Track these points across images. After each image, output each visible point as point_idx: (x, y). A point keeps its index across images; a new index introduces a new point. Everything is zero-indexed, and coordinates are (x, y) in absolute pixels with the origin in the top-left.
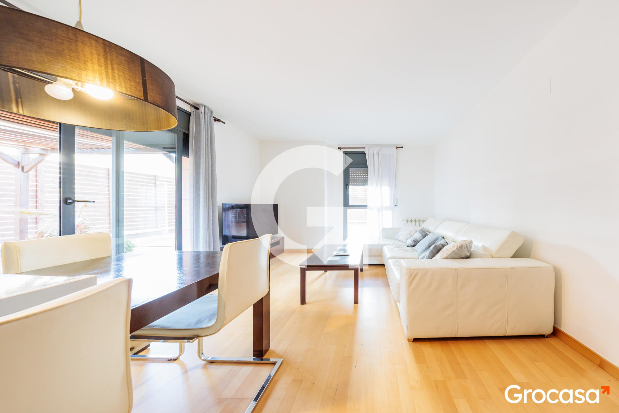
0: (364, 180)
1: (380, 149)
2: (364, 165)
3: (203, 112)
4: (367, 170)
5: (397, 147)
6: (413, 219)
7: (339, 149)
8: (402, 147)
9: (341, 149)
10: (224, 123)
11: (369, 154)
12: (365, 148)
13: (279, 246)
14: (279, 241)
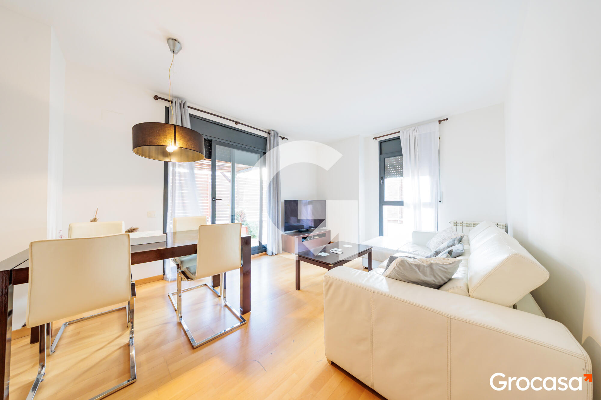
0: (399, 171)
1: (417, 129)
2: (399, 153)
3: (272, 135)
4: (402, 158)
5: (440, 122)
6: (458, 222)
7: (375, 140)
8: (447, 119)
9: (376, 139)
10: (288, 139)
11: (405, 137)
12: (399, 132)
13: (325, 237)
14: (325, 233)
